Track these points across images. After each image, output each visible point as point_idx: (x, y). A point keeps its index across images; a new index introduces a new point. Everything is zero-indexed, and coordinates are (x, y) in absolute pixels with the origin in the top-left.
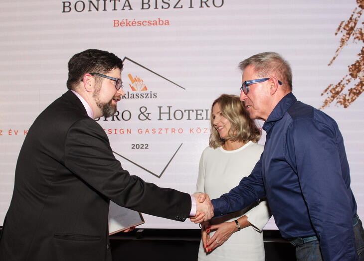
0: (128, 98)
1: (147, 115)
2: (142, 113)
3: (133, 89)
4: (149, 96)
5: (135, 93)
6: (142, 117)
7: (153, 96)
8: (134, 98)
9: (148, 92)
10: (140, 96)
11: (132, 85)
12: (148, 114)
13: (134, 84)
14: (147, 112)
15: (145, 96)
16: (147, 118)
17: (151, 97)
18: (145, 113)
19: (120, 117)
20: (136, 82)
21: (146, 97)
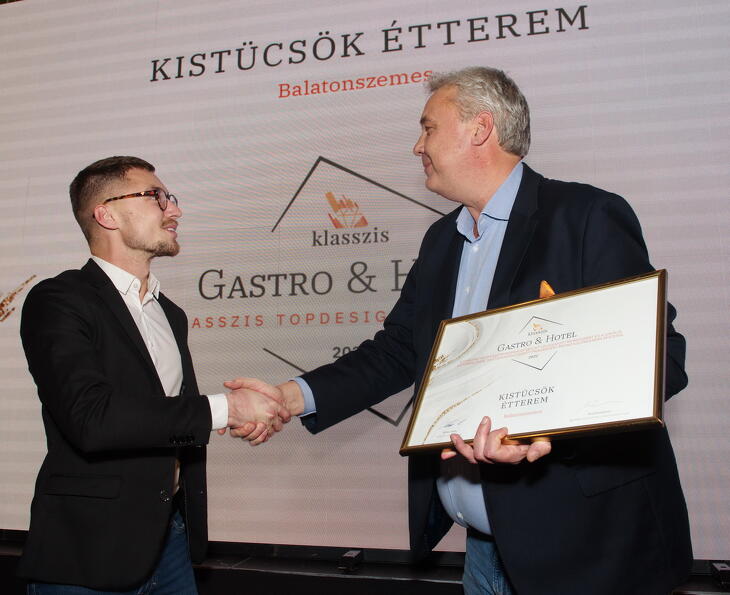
0: (326, 244)
1: (367, 281)
2: (357, 277)
3: (337, 224)
4: (372, 237)
5: (340, 232)
6: (357, 285)
7: (379, 237)
8: (338, 243)
9: (369, 229)
10: (351, 238)
11: (334, 216)
12: (370, 277)
13: (339, 213)
14: (366, 274)
15: (362, 238)
16: (368, 287)
17: (376, 241)
18: (363, 277)
19: (307, 286)
20: (344, 210)
21: (364, 242)
